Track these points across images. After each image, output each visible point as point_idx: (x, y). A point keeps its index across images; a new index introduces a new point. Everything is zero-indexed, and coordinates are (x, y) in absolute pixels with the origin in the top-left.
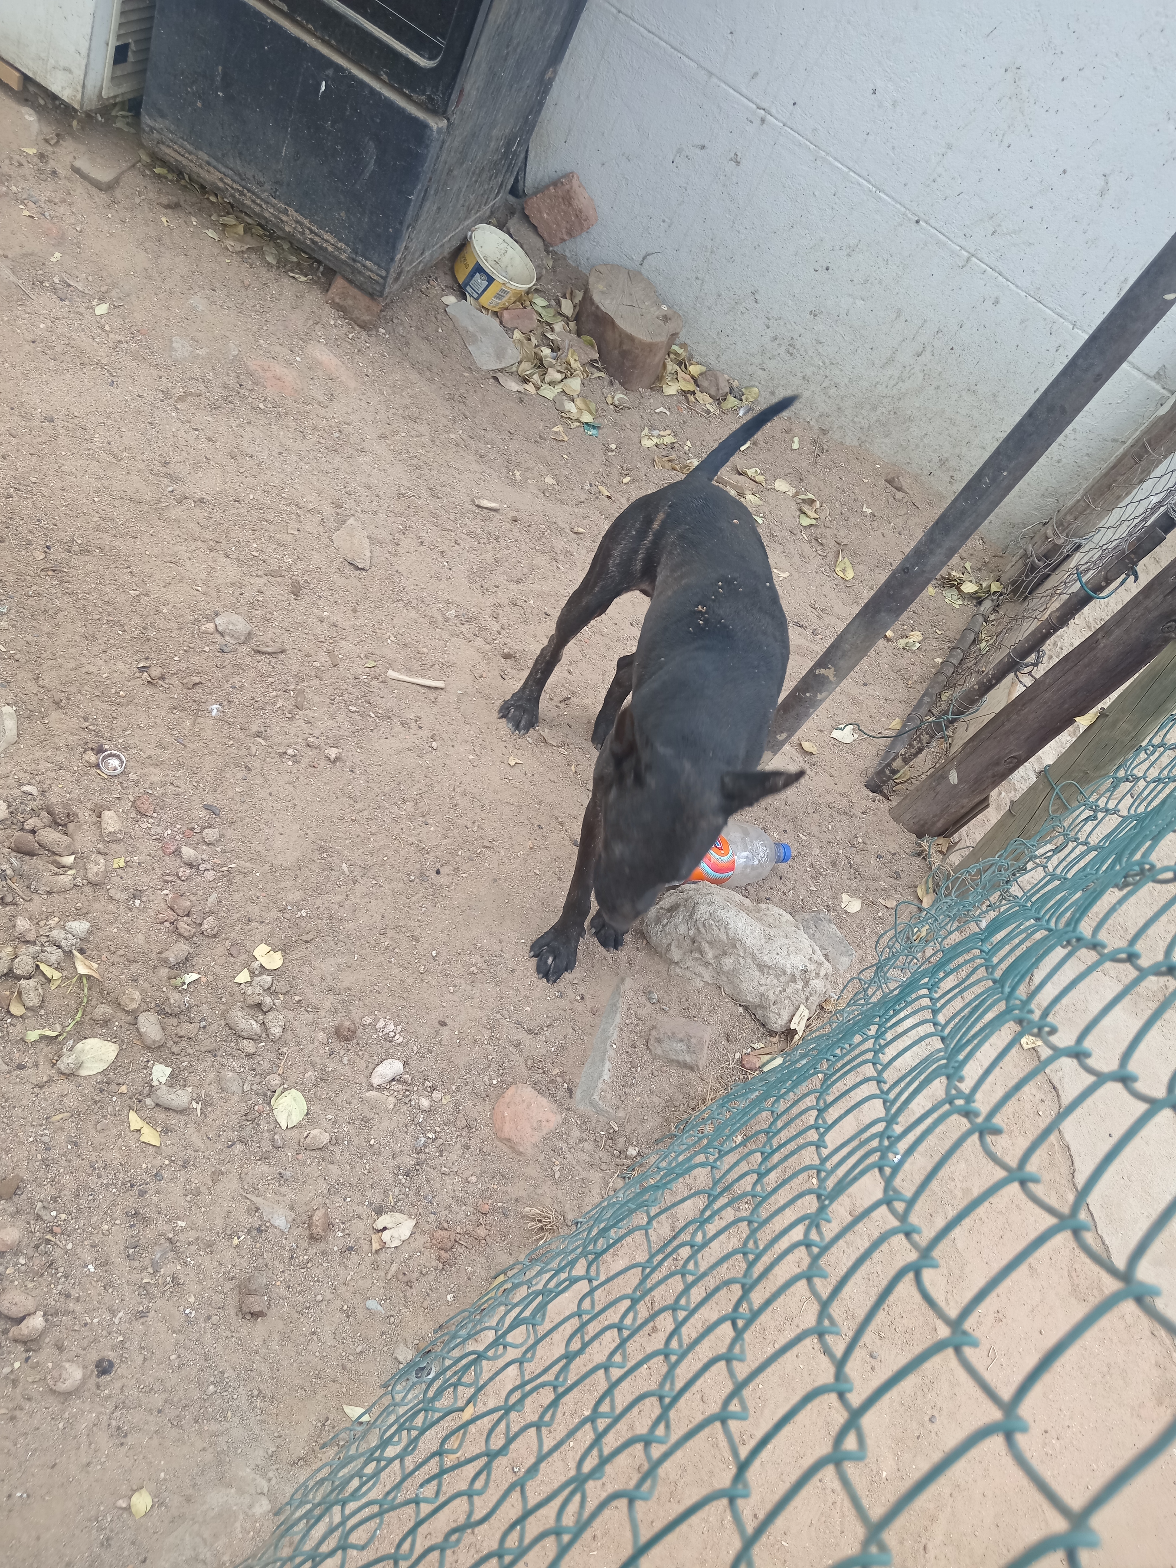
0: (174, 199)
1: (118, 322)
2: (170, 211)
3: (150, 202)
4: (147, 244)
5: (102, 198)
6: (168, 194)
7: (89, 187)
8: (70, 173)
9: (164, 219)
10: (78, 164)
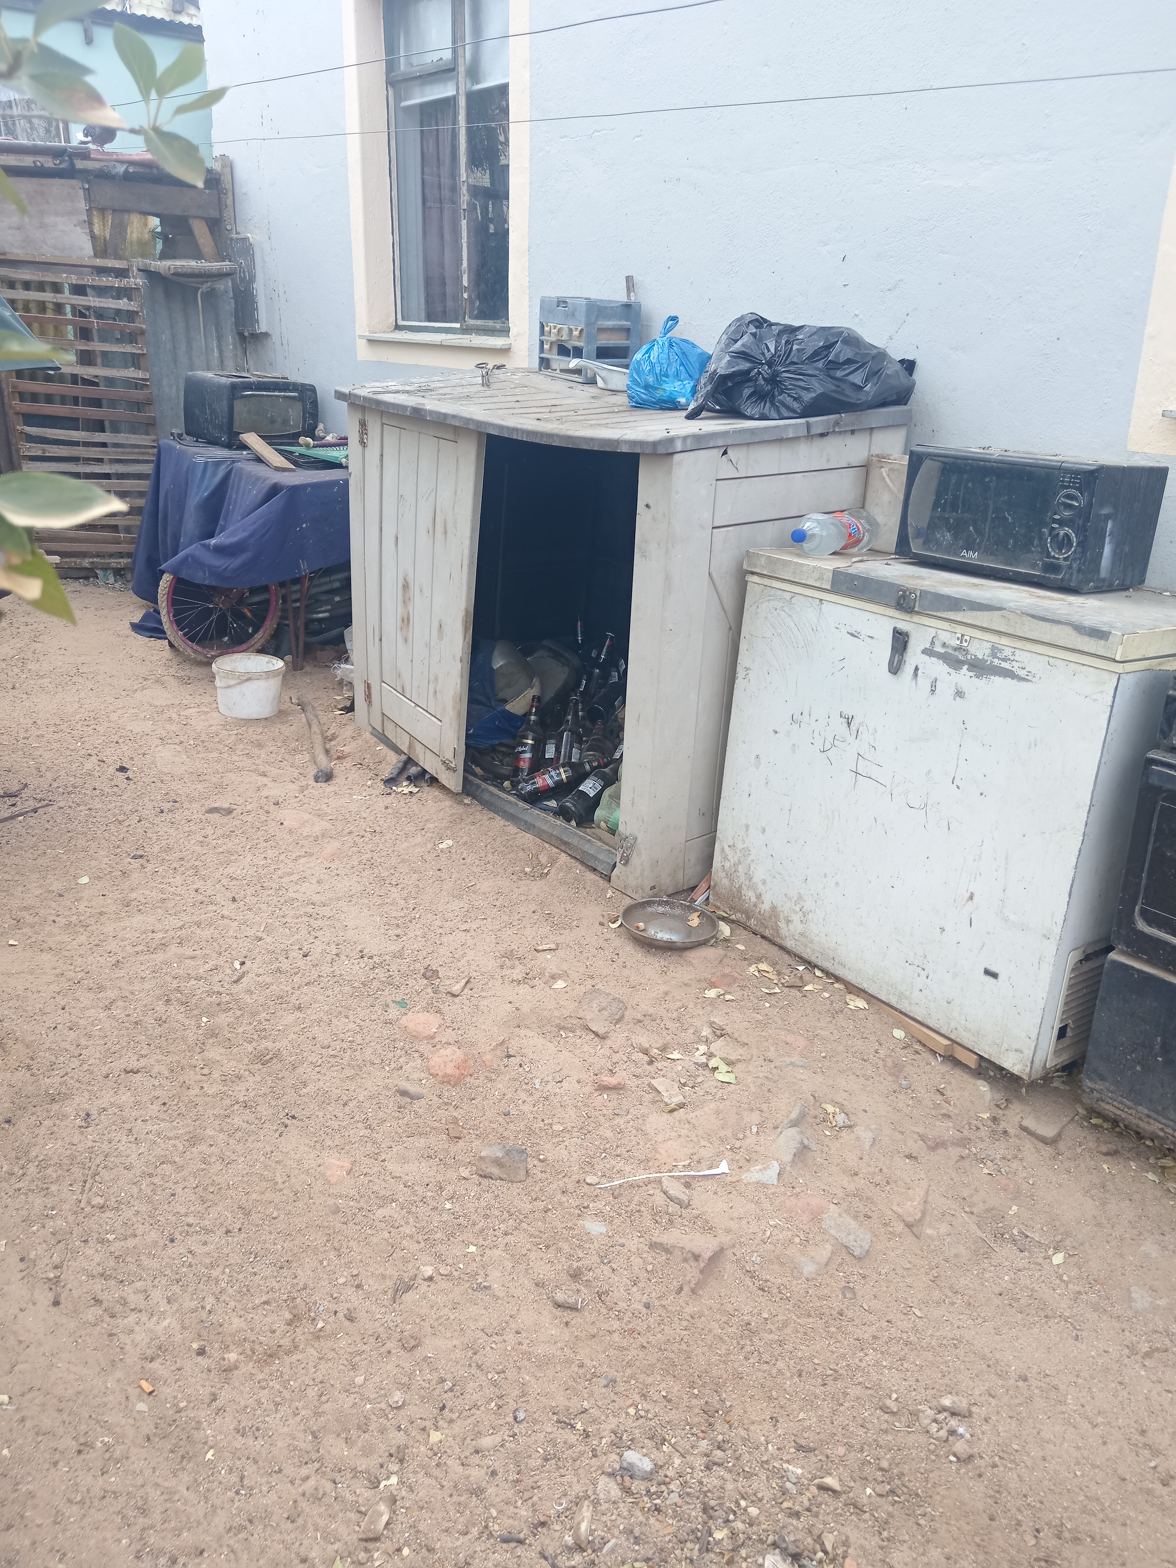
0: (1112, 1147)
1: (1074, 1273)
2: (1109, 1158)
3: (1090, 1150)
4: (1093, 1192)
5: (1048, 1151)
6: (1106, 1143)
7: (1036, 1142)
8: (1019, 1131)
9: (1105, 1166)
10: (1025, 1123)
